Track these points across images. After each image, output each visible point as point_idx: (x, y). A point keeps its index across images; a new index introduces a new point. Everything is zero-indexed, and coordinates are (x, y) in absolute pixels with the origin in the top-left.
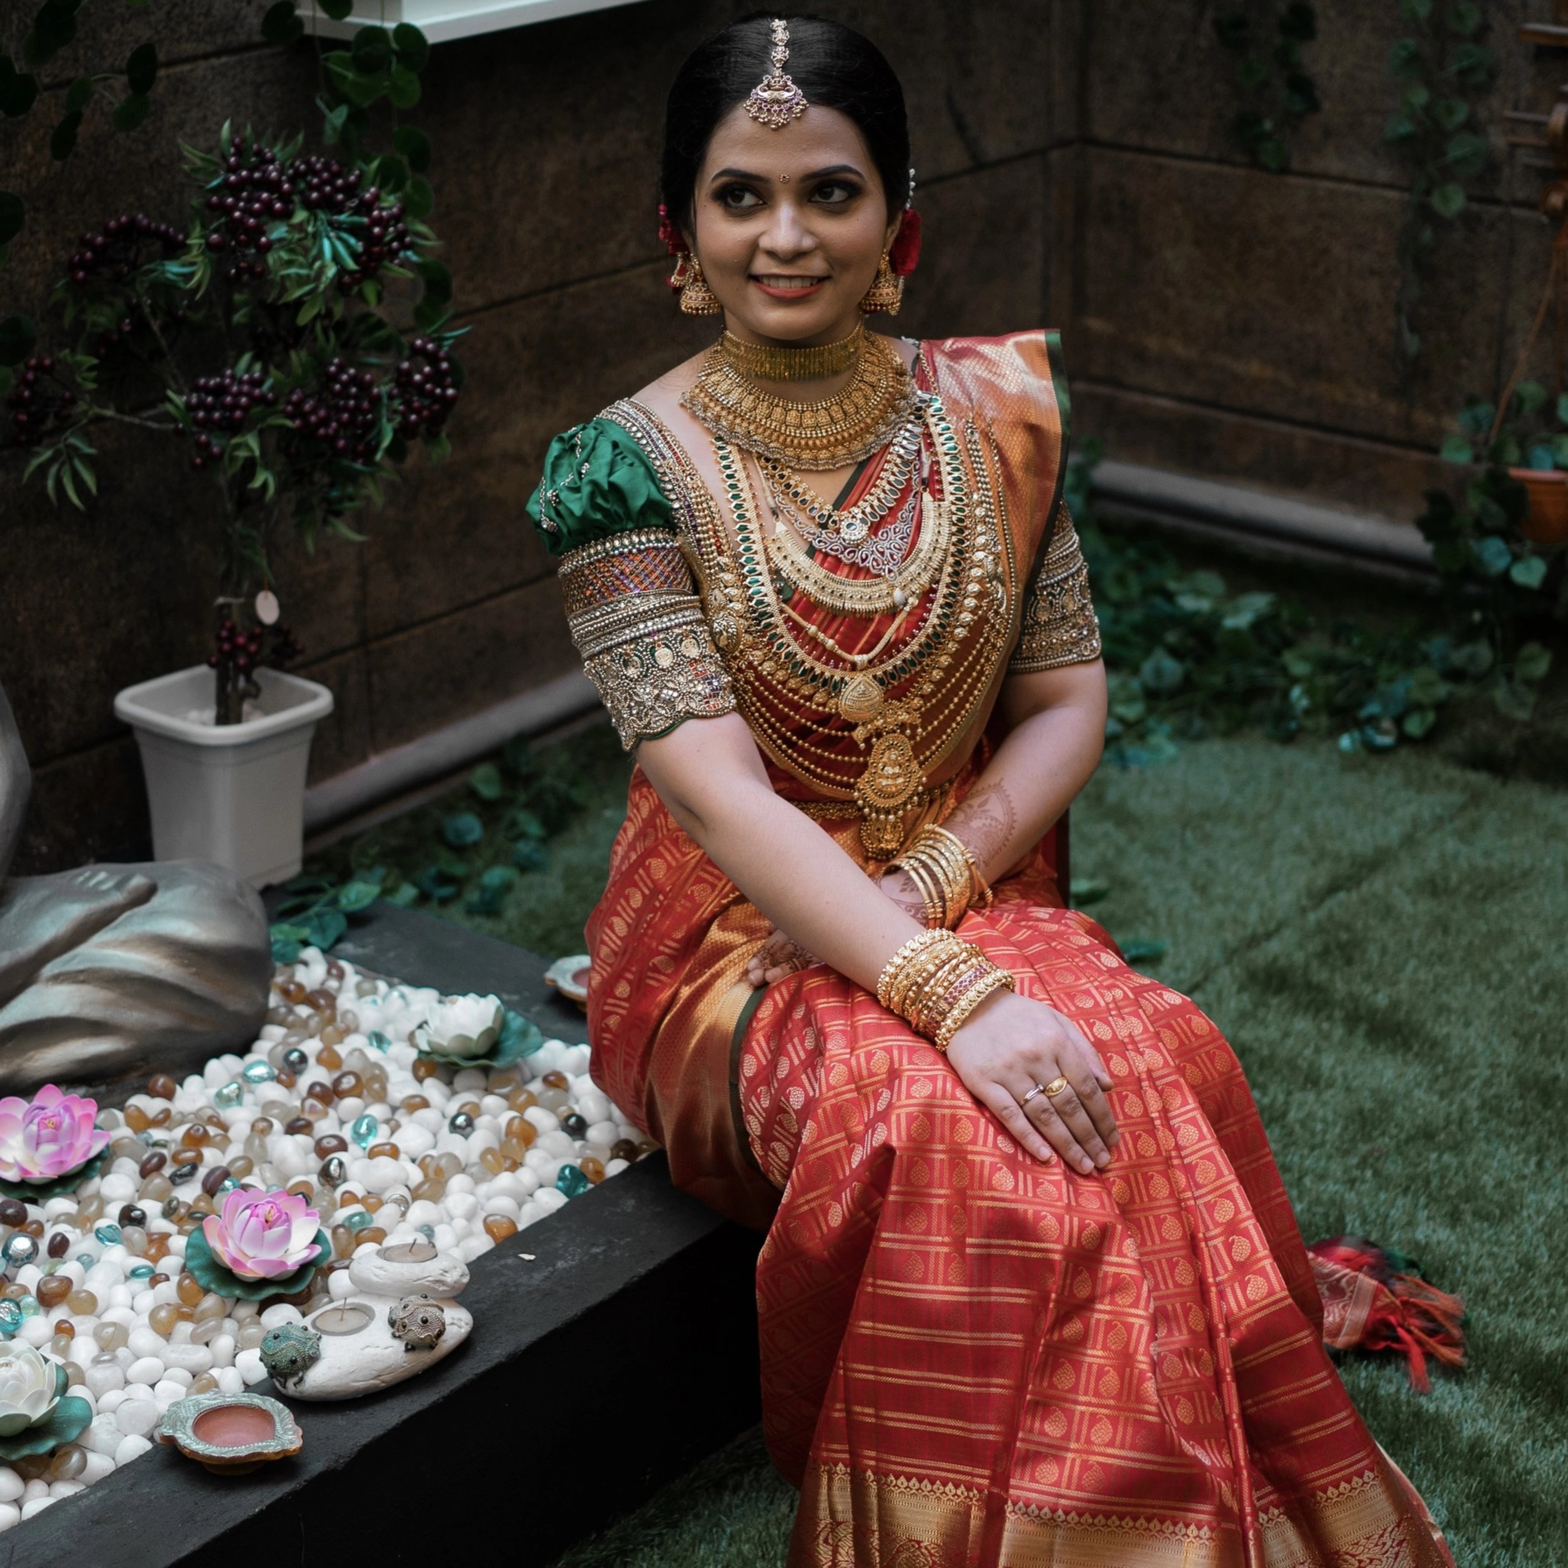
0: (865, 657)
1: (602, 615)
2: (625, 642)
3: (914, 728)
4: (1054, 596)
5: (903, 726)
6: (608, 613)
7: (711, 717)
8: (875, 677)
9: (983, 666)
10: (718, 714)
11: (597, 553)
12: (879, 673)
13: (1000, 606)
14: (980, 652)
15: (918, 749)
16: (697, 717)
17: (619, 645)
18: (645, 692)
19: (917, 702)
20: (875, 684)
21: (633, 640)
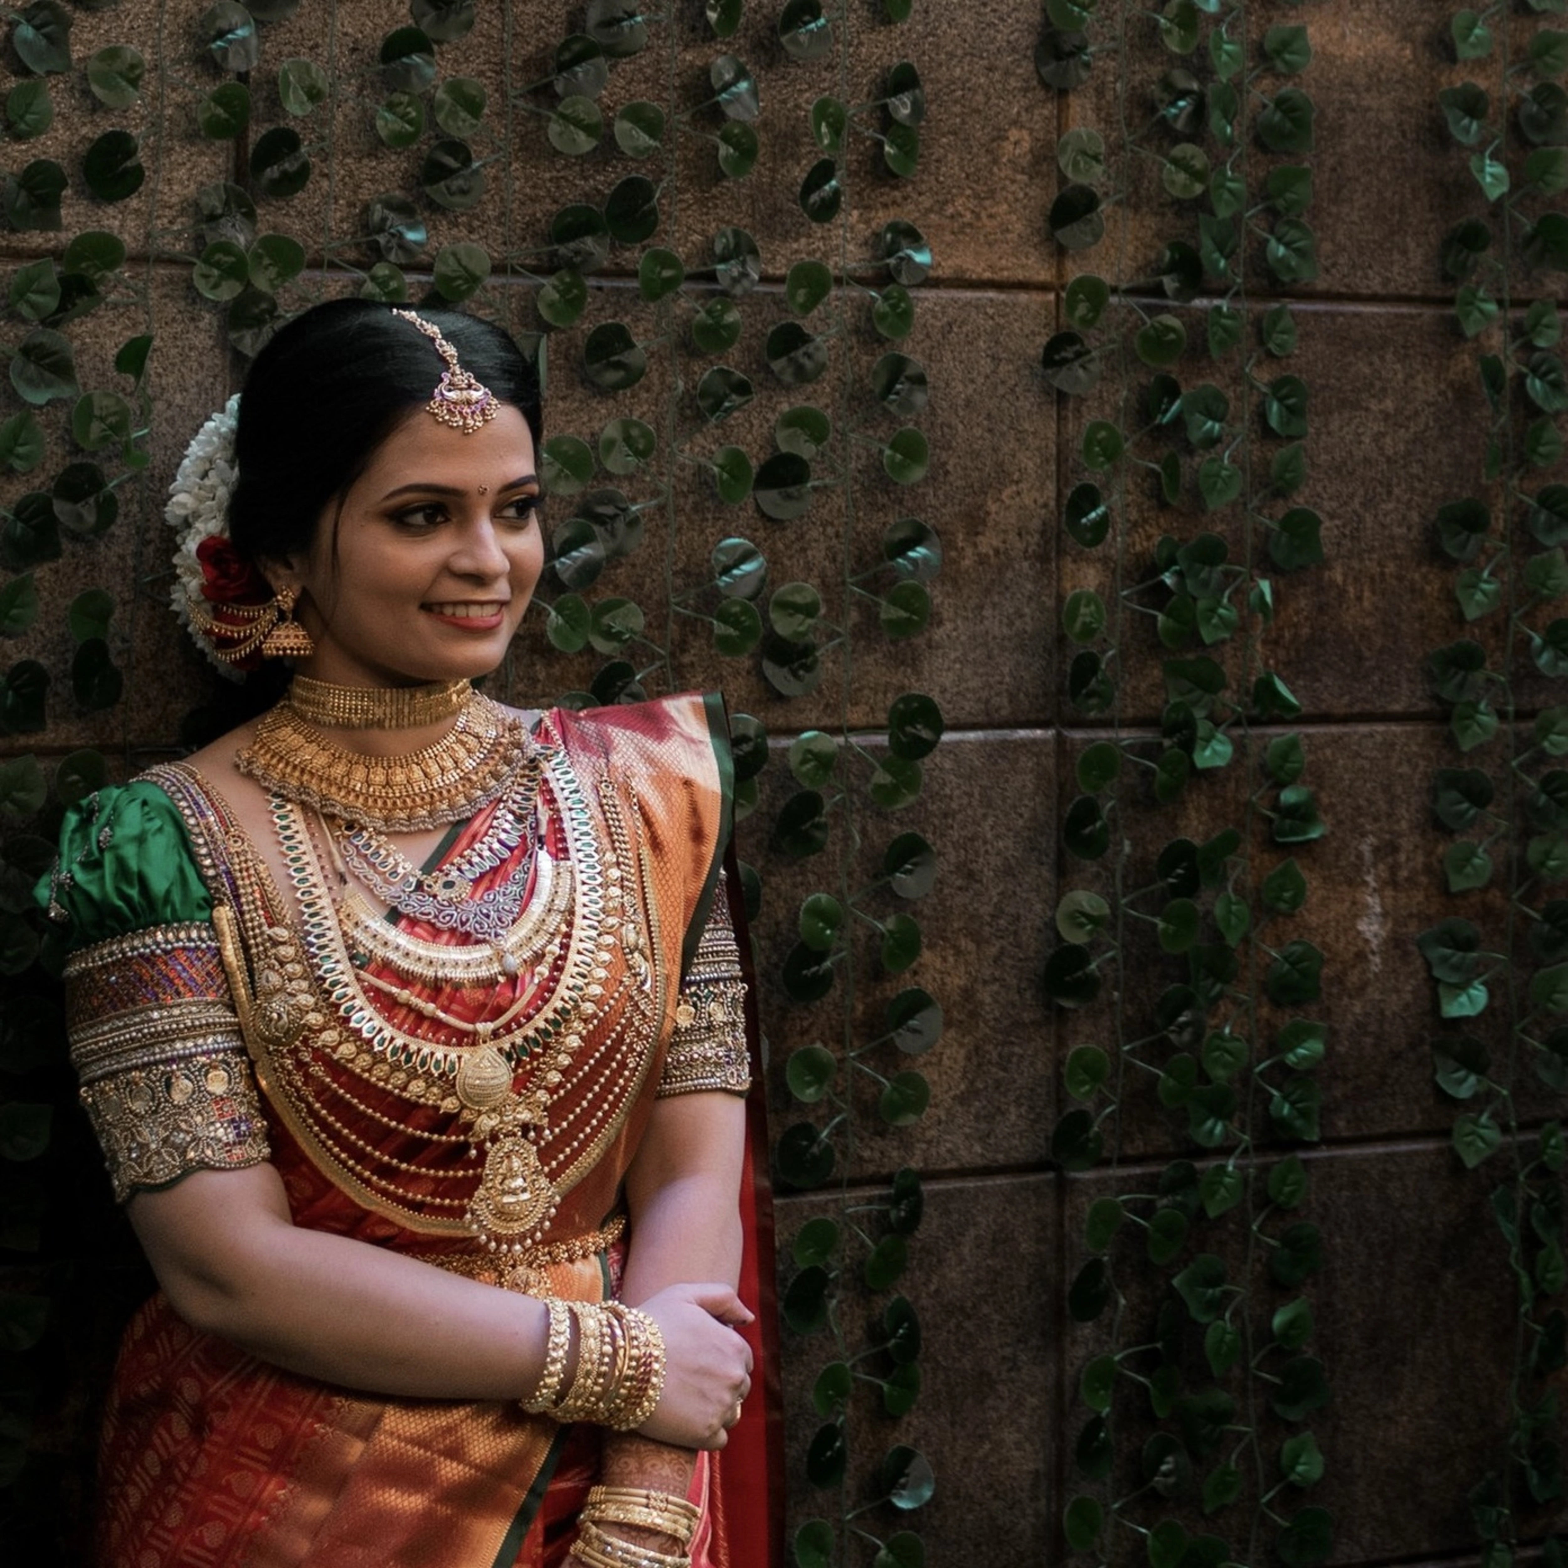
0: (491, 1026)
1: (111, 1030)
2: (136, 1068)
3: (538, 1129)
4: (699, 998)
5: (525, 1128)
6: (119, 1028)
7: (231, 1169)
8: (500, 1050)
9: (624, 1056)
10: (246, 1164)
11: (111, 954)
12: (507, 1047)
13: (643, 983)
14: (620, 1040)
15: (544, 1155)
16: (213, 1168)
17: (129, 1070)
18: (151, 1136)
19: (542, 1096)
20: (502, 1060)
21: (145, 1065)
